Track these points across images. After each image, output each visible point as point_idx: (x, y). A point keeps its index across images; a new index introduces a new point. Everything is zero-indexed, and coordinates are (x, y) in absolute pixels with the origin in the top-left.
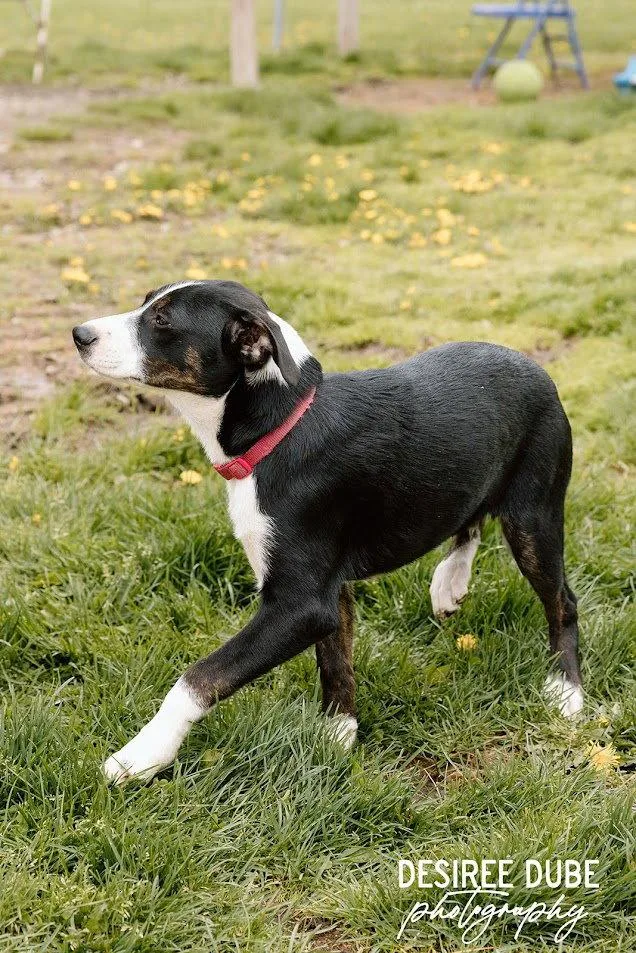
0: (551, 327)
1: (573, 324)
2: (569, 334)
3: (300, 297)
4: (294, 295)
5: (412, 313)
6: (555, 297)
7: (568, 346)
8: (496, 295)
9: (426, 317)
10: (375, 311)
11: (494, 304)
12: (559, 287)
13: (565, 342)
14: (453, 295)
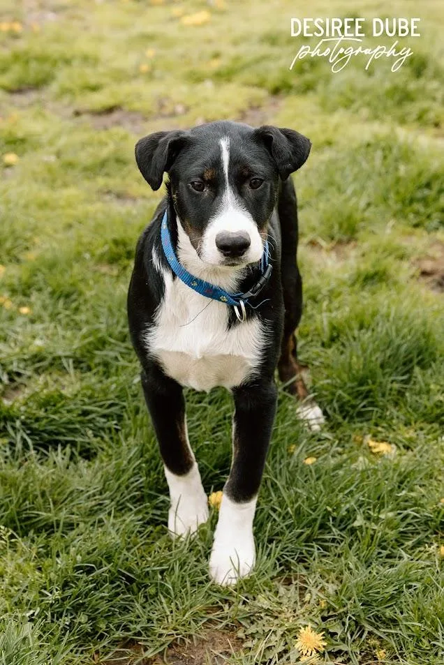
0: (260, 85)
1: (278, 83)
2: (276, 91)
3: (60, 64)
4: (55, 63)
5: (150, 76)
6: (264, 58)
7: (274, 104)
8: (216, 56)
9: (161, 79)
10: (120, 76)
11: (216, 65)
12: (265, 49)
13: (273, 100)
14: (183, 56)
